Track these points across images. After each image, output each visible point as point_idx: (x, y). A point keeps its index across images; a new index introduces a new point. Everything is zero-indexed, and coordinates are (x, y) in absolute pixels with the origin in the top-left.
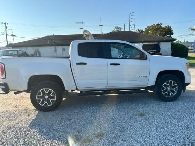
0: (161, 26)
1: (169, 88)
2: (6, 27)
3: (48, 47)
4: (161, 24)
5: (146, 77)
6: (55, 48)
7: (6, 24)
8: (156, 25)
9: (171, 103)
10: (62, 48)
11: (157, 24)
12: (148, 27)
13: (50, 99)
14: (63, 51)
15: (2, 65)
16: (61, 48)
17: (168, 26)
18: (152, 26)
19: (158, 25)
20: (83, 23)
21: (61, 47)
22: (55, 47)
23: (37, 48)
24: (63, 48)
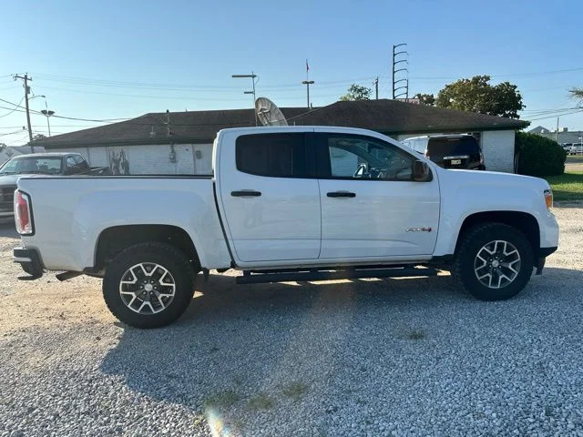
0: (485, 85)
1: (495, 263)
2: (28, 90)
3: (151, 146)
4: (488, 78)
5: (430, 230)
6: (173, 151)
7: (26, 78)
8: (471, 79)
9: (501, 304)
10: (193, 150)
11: (474, 79)
12: (448, 86)
13: (157, 293)
14: (194, 160)
15: (25, 197)
16: (191, 149)
17: (508, 84)
18: (460, 83)
19: (476, 80)
20: (254, 76)
21: (189, 146)
22: (172, 147)
23: (117, 150)
24: (196, 149)
